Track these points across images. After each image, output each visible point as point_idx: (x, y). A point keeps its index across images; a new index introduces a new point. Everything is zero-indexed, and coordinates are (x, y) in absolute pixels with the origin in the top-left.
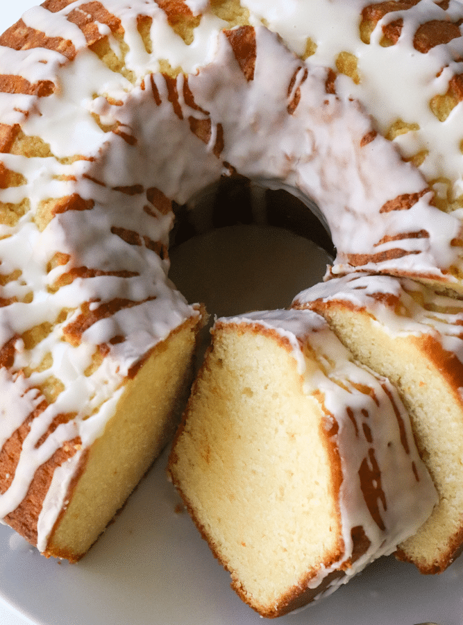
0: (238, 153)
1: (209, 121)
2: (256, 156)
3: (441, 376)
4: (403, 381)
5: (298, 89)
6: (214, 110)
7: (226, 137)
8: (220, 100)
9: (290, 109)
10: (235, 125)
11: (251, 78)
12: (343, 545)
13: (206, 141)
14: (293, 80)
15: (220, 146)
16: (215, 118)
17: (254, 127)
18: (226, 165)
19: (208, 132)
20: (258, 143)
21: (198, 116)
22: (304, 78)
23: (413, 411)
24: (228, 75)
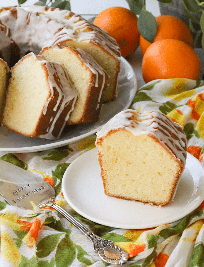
0: (15, 36)
1: (6, 28)
2: (20, 37)
3: (73, 53)
4: (64, 63)
5: (29, 18)
6: (8, 25)
7: (11, 32)
8: (9, 23)
9: (28, 24)
10: (13, 29)
11: (17, 18)
12: (51, 90)
13: (6, 33)
14: (28, 16)
15: (10, 35)
16: (8, 27)
17: (19, 29)
18: (12, 40)
19: (6, 31)
20: (20, 34)
21: (3, 26)
22: (31, 15)
23: (68, 71)
24: (10, 17)
